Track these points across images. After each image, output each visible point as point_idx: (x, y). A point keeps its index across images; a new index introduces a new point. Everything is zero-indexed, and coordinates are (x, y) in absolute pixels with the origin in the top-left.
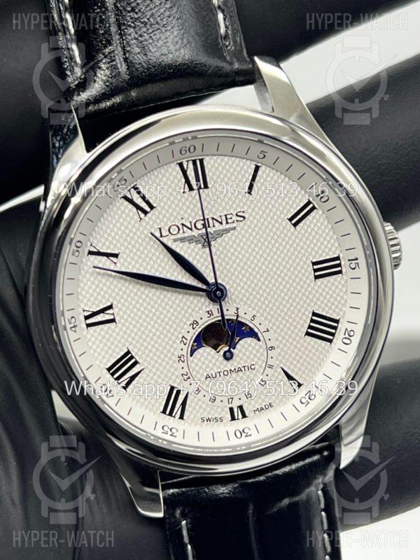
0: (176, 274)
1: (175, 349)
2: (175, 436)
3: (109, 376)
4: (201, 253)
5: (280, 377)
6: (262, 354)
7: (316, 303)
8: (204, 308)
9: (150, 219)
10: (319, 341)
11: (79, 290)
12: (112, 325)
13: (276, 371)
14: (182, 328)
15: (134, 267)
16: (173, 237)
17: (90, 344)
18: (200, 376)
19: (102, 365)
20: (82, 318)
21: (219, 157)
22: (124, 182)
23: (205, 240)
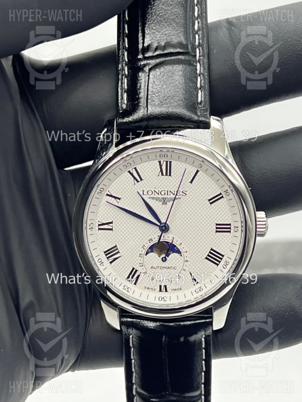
0: (146, 214)
1: (139, 250)
2: (129, 292)
3: (104, 255)
4: (160, 206)
5: (188, 276)
6: (181, 263)
7: (214, 244)
9: (139, 185)
10: (212, 263)
11: (99, 211)
12: (111, 231)
13: (186, 273)
14: (144, 241)
15: (127, 206)
16: (148, 196)
17: (98, 238)
18: (148, 266)
19: (102, 249)
20: (97, 225)
21: (180, 162)
22: (129, 165)
23: (164, 201)
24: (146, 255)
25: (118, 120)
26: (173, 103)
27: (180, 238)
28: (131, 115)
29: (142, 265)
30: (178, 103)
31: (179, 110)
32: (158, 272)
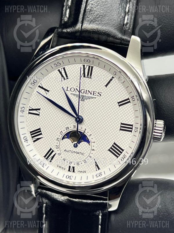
0: (67, 106)
1: (57, 135)
3: (30, 134)
6: (89, 151)
7: (117, 140)
8: (73, 123)
10: (113, 155)
11: (31, 98)
12: (38, 116)
14: (62, 128)
15: (53, 98)
16: (71, 92)
17: (27, 120)
18: (63, 149)
19: (29, 130)
20: (28, 109)
21: (100, 68)
22: (59, 64)
23: (83, 98)
24: (62, 140)
25: (59, 29)
27: (90, 130)
29: (58, 147)
30: (108, 21)
31: (107, 27)
32: (69, 155)
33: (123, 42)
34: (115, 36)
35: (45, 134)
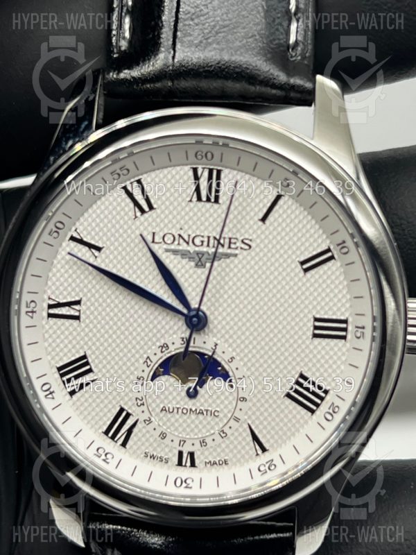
0: (158, 287)
1: (136, 369)
2: (108, 463)
3: (57, 375)
4: (191, 271)
5: (244, 435)
6: (230, 403)
7: (306, 365)
8: (179, 332)
9: (146, 220)
10: (299, 408)
11: (50, 275)
12: (75, 323)
13: (241, 426)
14: (150, 348)
15: (115, 266)
16: (165, 246)
17: (47, 336)
18: (156, 406)
19: (53, 362)
20: (45, 306)
21: (240, 173)
22: (125, 172)
23: (200, 259)
24: (152, 380)
25: (108, 73)
26: (233, 42)
28: (138, 64)
29: (142, 402)
30: (245, 41)
31: (244, 57)
32: (177, 420)
33: (292, 94)
34: (271, 79)
35: (100, 371)
